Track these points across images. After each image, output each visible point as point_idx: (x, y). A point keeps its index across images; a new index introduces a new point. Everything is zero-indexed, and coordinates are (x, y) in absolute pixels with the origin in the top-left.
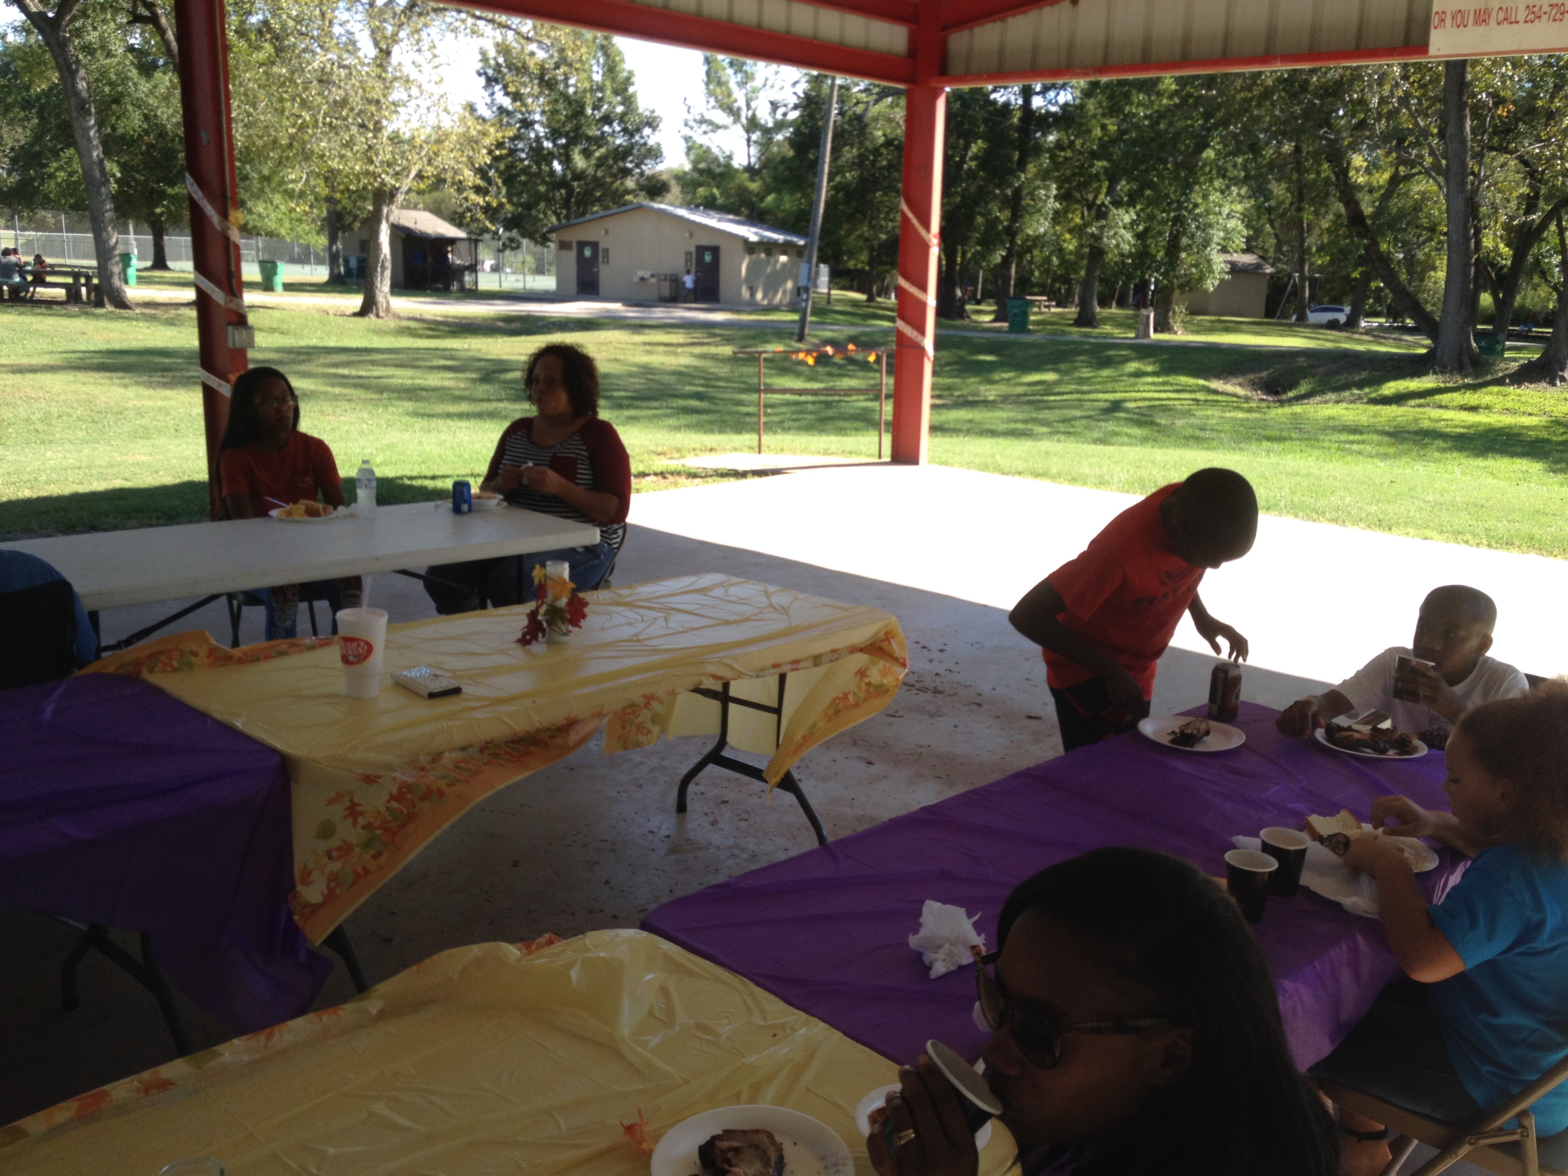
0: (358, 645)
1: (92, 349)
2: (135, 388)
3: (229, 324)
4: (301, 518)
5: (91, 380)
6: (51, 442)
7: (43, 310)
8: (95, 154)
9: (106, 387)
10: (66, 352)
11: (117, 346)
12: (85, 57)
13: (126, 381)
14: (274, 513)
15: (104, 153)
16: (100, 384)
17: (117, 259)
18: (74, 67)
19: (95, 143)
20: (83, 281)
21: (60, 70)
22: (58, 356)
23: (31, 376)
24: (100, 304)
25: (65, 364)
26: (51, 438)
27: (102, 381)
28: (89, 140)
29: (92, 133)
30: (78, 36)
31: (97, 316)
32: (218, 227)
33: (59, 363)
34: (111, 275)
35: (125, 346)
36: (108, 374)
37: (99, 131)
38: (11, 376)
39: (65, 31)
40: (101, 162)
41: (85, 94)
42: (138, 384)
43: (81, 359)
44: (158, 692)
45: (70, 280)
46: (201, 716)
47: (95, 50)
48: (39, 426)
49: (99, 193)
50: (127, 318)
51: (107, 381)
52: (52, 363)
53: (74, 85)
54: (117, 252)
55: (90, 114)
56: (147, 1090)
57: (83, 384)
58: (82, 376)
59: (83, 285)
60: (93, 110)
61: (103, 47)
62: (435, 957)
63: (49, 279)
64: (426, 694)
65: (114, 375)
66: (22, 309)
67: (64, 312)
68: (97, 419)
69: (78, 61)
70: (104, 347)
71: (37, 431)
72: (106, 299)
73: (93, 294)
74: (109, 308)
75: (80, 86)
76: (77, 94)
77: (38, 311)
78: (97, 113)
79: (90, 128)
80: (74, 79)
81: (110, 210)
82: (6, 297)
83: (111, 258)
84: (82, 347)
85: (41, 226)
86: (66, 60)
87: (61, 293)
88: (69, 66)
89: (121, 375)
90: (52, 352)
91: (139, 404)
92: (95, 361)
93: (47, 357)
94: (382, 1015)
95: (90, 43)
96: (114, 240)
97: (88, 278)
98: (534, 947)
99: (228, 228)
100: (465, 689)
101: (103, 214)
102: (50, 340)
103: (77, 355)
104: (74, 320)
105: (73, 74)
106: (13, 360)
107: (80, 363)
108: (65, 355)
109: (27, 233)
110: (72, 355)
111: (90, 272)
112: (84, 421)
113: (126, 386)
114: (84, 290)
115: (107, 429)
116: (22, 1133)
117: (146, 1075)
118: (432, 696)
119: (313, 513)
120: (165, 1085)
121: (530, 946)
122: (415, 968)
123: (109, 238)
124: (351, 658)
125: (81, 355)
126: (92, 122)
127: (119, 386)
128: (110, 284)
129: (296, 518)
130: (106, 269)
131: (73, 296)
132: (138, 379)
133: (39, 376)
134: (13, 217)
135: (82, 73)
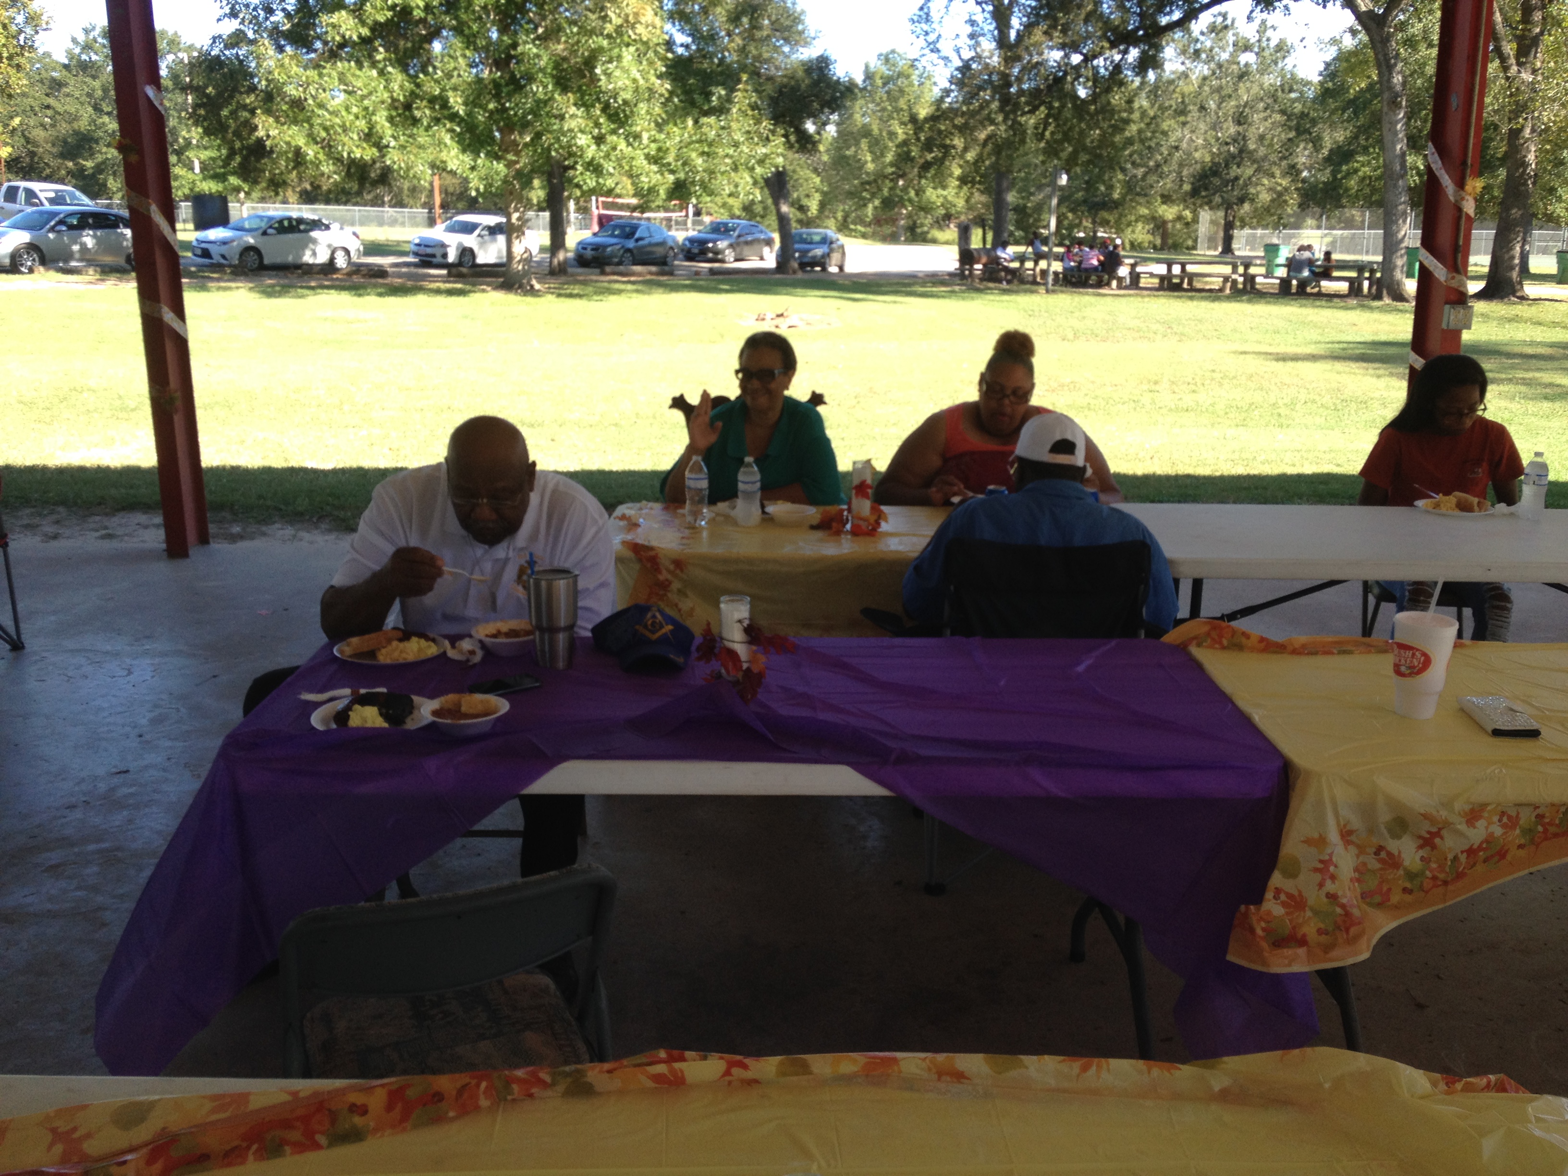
0: (1414, 655)
1: (1359, 340)
2: (1387, 379)
3: (1446, 303)
4: (1450, 512)
5: (1347, 369)
6: (1288, 426)
7: (1324, 303)
8: (1399, 147)
9: (1360, 377)
10: (1333, 343)
11: (1383, 338)
12: (1406, 50)
13: (1381, 372)
14: (1420, 503)
15: (1408, 145)
16: (1354, 374)
17: (1403, 252)
18: (1393, 61)
19: (1400, 136)
20: (1367, 275)
21: (1379, 66)
22: (1323, 346)
23: (1290, 364)
24: (1378, 297)
25: (1328, 353)
26: (1290, 422)
27: (1357, 371)
28: (1396, 133)
29: (1399, 126)
30: (1401, 31)
31: (1371, 308)
32: (1452, 198)
33: (1322, 352)
34: (1395, 267)
35: (1391, 338)
36: (1365, 365)
37: (1407, 124)
38: (1274, 363)
39: (1390, 27)
40: (1403, 155)
41: (1399, 88)
42: (1391, 375)
43: (1344, 349)
44: (1198, 667)
45: (1353, 274)
46: (1225, 699)
47: (1417, 42)
48: (1283, 411)
49: (1395, 186)
50: (1401, 311)
51: (1362, 371)
52: (1315, 352)
53: (1389, 80)
54: (1403, 245)
55: (1401, 107)
56: (940, 1074)
57: (1338, 373)
58: (1339, 366)
59: (1367, 279)
60: (1404, 103)
61: (1425, 38)
62: (1308, 1050)
63: (1336, 274)
64: (1490, 730)
65: (1371, 365)
66: (1304, 302)
67: (1342, 304)
68: (1339, 407)
69: (1398, 55)
70: (1369, 338)
71: (1279, 415)
72: (1385, 292)
73: (1375, 288)
74: (1387, 300)
75: (1395, 81)
76: (1390, 88)
77: (1318, 303)
78: (1407, 107)
79: (1398, 122)
80: (1390, 73)
81: (1404, 203)
82: (1294, 290)
83: (1396, 251)
84: (1350, 338)
85: (1349, 224)
86: (1386, 55)
87: (1343, 287)
88: (1387, 60)
89: (1377, 365)
90: (1319, 342)
91: (1385, 394)
92: (1358, 352)
93: (1313, 346)
94: (1224, 1096)
95: (1413, 36)
96: (1403, 233)
97: (1372, 272)
98: (1459, 1086)
99: (1463, 199)
100: (1544, 732)
101: (1397, 206)
102: (1320, 331)
103: (1341, 346)
104: (1349, 312)
105: (1390, 68)
106: (1282, 349)
107: (1342, 353)
108: (1330, 345)
109: (1335, 232)
110: (1337, 346)
111: (1375, 266)
112: (1327, 408)
113: (1379, 377)
114: (1366, 284)
115: (1346, 416)
116: (805, 1069)
117: (941, 1057)
118: (1497, 733)
119: (1464, 507)
120: (960, 1076)
121: (1454, 1083)
122: (1279, 1053)
123: (1398, 231)
124: (1403, 669)
125: (1345, 345)
126: (1401, 115)
127: (1372, 376)
128: (1392, 276)
129: (1443, 510)
130: (1390, 261)
131: (1355, 290)
132: (1394, 371)
133: (1300, 364)
134: (1321, 216)
135: (1400, 65)
